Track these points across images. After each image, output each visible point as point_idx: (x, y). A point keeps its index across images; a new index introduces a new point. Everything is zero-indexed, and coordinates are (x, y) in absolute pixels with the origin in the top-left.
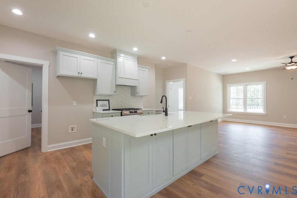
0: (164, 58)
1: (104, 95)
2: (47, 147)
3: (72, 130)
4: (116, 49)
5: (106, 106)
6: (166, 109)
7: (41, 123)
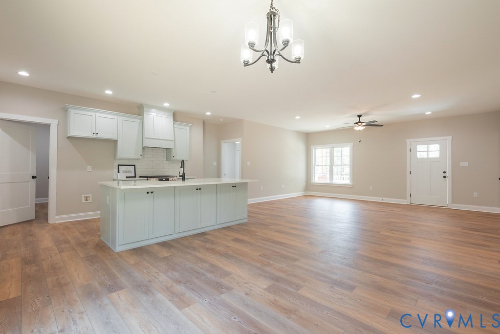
0: (208, 113)
1: (129, 159)
2: (55, 218)
3: (87, 200)
4: (142, 104)
5: (130, 172)
6: (184, 174)
7: (48, 197)
